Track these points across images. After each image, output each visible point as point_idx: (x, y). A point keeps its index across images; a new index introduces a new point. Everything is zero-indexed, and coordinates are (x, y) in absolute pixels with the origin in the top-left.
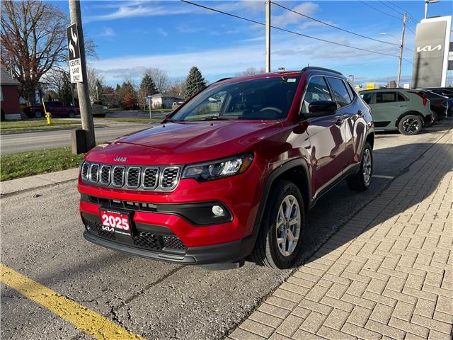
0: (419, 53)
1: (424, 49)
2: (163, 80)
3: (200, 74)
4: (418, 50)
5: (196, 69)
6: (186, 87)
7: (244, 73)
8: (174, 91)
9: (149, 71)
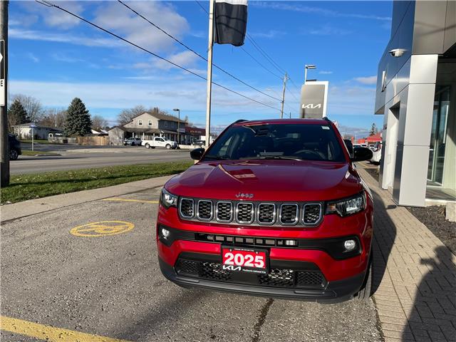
0: (304, 110)
1: (308, 106)
2: (36, 109)
3: (84, 106)
4: (303, 107)
5: (80, 101)
6: (67, 119)
7: (133, 110)
8: (48, 120)
9: (20, 97)
